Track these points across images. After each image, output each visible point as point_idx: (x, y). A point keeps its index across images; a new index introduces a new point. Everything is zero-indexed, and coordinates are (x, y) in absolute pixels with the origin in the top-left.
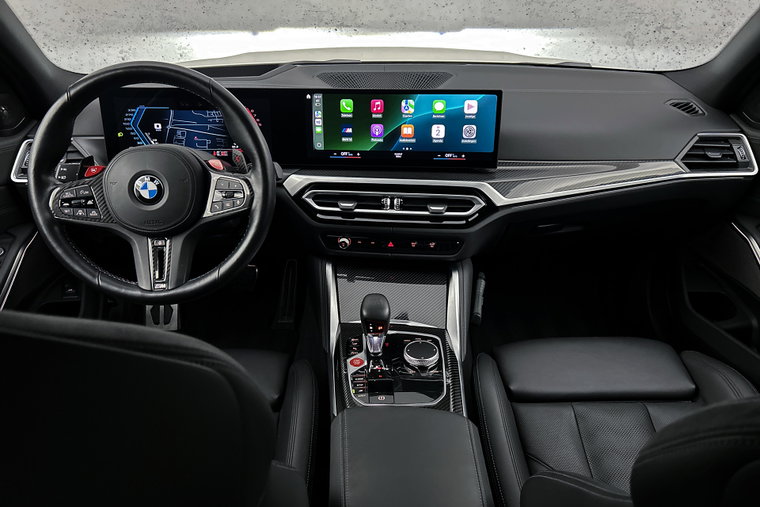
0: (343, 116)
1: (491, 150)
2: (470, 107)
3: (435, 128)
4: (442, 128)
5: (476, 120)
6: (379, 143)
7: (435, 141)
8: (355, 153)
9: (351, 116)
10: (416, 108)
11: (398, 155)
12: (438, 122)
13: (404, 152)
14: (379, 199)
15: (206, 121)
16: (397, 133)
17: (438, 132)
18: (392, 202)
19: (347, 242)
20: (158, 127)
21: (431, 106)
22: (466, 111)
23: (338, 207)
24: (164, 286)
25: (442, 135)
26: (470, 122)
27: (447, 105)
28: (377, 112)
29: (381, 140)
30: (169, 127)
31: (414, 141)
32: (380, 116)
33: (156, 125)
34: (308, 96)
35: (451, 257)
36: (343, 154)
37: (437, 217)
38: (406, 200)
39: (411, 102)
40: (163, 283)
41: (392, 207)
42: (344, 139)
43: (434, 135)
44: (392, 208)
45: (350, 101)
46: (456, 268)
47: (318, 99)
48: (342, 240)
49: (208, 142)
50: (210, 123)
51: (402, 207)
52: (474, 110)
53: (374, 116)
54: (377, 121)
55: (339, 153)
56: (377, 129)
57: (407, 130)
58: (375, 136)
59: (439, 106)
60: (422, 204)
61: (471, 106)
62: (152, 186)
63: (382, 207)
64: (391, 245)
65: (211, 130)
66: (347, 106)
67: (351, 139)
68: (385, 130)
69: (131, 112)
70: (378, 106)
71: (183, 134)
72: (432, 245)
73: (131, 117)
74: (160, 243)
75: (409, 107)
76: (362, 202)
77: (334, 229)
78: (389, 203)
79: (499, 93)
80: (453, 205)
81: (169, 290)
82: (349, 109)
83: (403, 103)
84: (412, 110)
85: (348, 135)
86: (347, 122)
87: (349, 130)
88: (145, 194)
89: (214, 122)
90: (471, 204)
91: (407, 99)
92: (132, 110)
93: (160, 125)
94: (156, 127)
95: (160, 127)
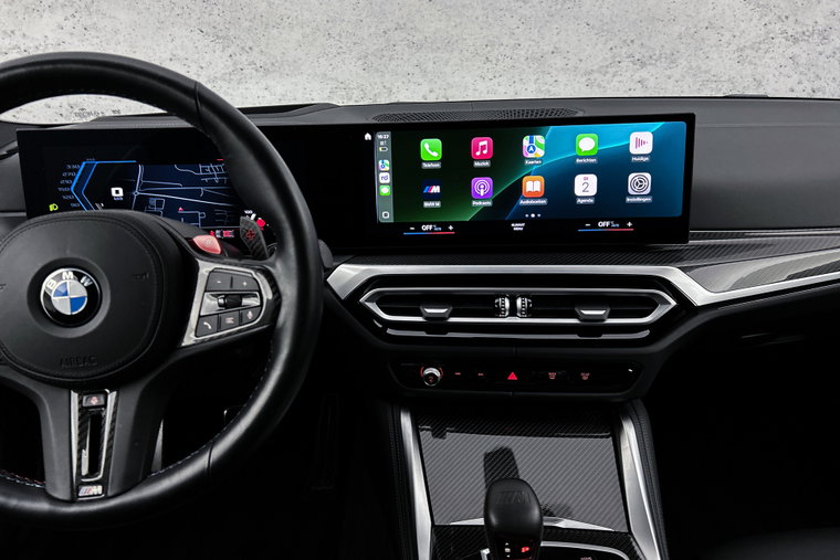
0: (425, 165)
1: (678, 212)
2: (639, 143)
3: (579, 180)
4: (593, 179)
5: (652, 164)
6: (485, 208)
7: (579, 201)
8: (444, 225)
9: (438, 165)
10: (547, 149)
11: (518, 227)
12: (586, 169)
13: (528, 222)
14: (492, 298)
15: (197, 181)
16: (517, 188)
17: (586, 187)
18: (513, 304)
19: (437, 374)
20: (117, 192)
21: (573, 145)
22: (633, 150)
23: (420, 314)
24: (98, 490)
25: (593, 190)
26: (640, 167)
27: (600, 143)
28: (482, 158)
29: (489, 203)
30: (136, 193)
31: (544, 202)
32: (487, 164)
33: (113, 190)
34: (368, 137)
35: (616, 396)
36: (425, 228)
37: (593, 327)
38: (535, 299)
39: (539, 139)
40: (96, 483)
41: (513, 311)
42: (426, 204)
43: (578, 191)
44: (513, 314)
45: (437, 142)
46: (627, 415)
47: (383, 138)
48: (427, 372)
49: (201, 215)
50: (204, 184)
51: (531, 313)
52: (647, 148)
53: (477, 164)
54: (482, 172)
55: (418, 227)
56: (482, 186)
57: (533, 185)
58: (480, 198)
59: (587, 143)
60: (566, 306)
61: (641, 141)
62: (78, 290)
63: (496, 312)
64: (513, 377)
65: (207, 196)
66: (431, 150)
67: (438, 204)
68: (495, 186)
69: (71, 171)
70: (483, 147)
71: (159, 204)
72: (585, 377)
73: (72, 178)
74: (94, 401)
75: (535, 147)
76: (461, 305)
77: (414, 353)
78: (507, 305)
79: (690, 119)
80: (619, 306)
81: (108, 498)
82: (435, 154)
83: (526, 142)
84: (540, 153)
85: (434, 197)
86: (433, 176)
87: (436, 189)
88: (63, 306)
89: (212, 183)
90: (650, 304)
91: (532, 133)
92: (74, 167)
93: (121, 190)
94: (114, 194)
95: (121, 194)
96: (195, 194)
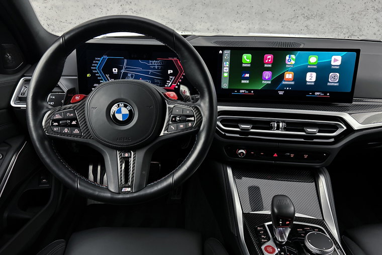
0: (244, 65)
1: (349, 90)
2: (335, 60)
3: (309, 74)
4: (314, 74)
5: (340, 69)
6: (268, 84)
7: (308, 83)
8: (250, 91)
9: (249, 65)
10: (296, 60)
11: (281, 93)
12: (312, 70)
13: (286, 91)
14: (268, 122)
15: (148, 67)
16: (282, 77)
17: (311, 77)
18: (278, 126)
19: (244, 152)
20: (115, 70)
21: (307, 60)
22: (333, 63)
23: (238, 127)
24: (129, 189)
25: (314, 79)
26: (335, 71)
27: (319, 60)
28: (268, 63)
29: (270, 82)
30: (123, 71)
31: (293, 83)
32: (270, 66)
33: (114, 69)
34: (221, 52)
35: (317, 165)
36: (241, 91)
37: (311, 136)
38: (288, 123)
39: (293, 56)
40: (128, 187)
41: (278, 128)
42: (243, 81)
43: (308, 79)
45: (250, 56)
46: (321, 173)
47: (227, 53)
48: (240, 151)
49: (149, 82)
50: (151, 69)
51: (286, 129)
52: (339, 63)
53: (266, 66)
54: (268, 69)
55: (238, 90)
56: (267, 75)
57: (289, 76)
58: (265, 80)
59: (313, 59)
60: (300, 127)
61: (336, 60)
62: (125, 111)
63: (271, 128)
64: (275, 155)
66: (247, 59)
67: (248, 82)
68: (273, 75)
69: (97, 60)
70: (269, 59)
71: (132, 76)
72: (306, 156)
74: (126, 155)
75: (291, 60)
76: (256, 124)
77: (233, 145)
78: (276, 125)
79: (358, 51)
80: (322, 128)
81: (132, 193)
82: (248, 60)
83: (287, 57)
84: (293, 62)
85: (246, 79)
86: (246, 70)
87: (247, 75)
88: (119, 117)
89: (154, 69)
90: (336, 128)
91: (290, 54)
92: (98, 59)
93: (117, 69)
94: (114, 71)
95: (117, 71)
96: (147, 73)
